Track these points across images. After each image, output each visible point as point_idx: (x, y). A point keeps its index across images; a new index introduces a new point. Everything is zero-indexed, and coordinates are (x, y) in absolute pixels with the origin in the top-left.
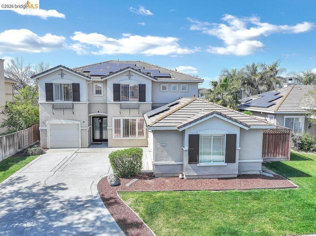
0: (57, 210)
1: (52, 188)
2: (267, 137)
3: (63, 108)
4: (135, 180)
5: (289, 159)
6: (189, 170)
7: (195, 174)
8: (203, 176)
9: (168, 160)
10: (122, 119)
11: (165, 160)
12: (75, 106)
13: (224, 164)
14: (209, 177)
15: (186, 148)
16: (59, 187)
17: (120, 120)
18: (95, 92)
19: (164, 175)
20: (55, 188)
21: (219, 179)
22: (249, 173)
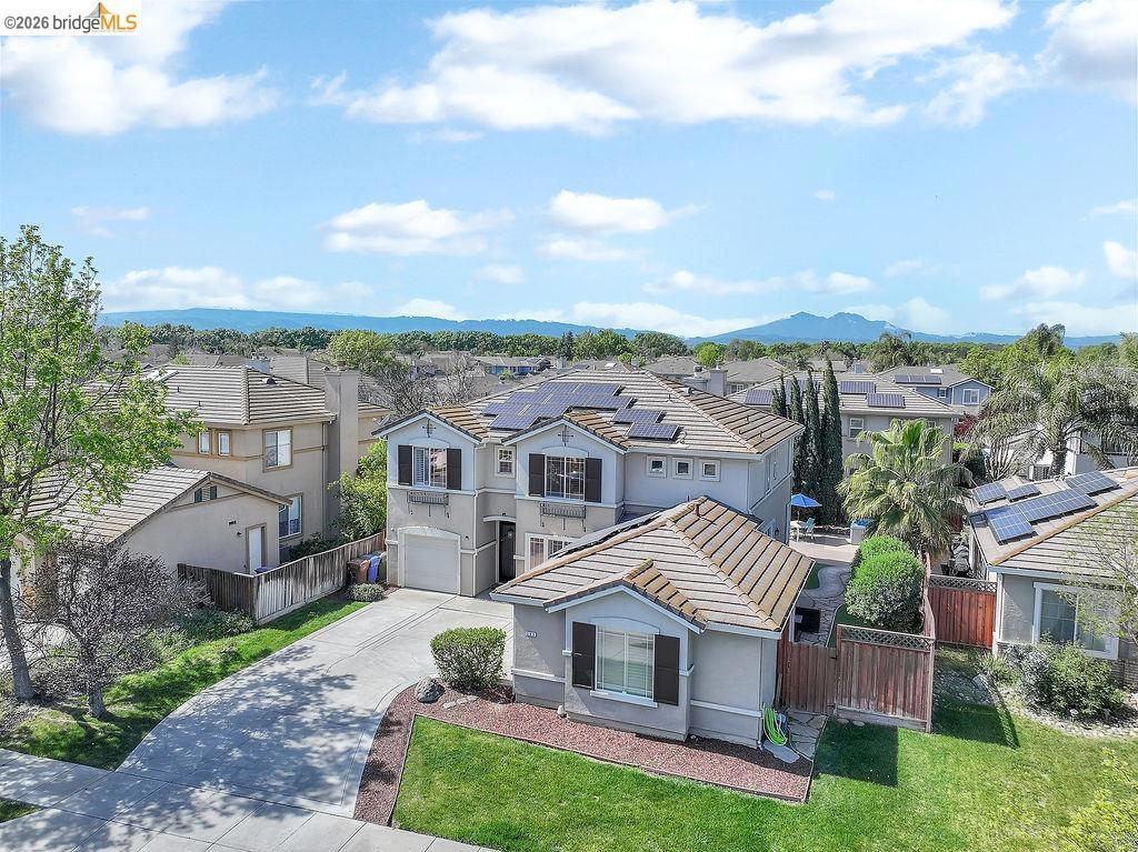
0: (307, 723)
1: (329, 680)
2: (856, 651)
3: (427, 502)
4: (472, 698)
5: (929, 726)
6: (574, 701)
7: (588, 713)
8: (605, 722)
9: (542, 671)
10: (546, 538)
11: (534, 669)
12: (452, 500)
13: (650, 702)
14: (617, 726)
15: (568, 651)
16: (340, 683)
17: (542, 540)
18: (497, 467)
19: (533, 701)
20: (336, 682)
21: (639, 735)
22: (728, 739)
